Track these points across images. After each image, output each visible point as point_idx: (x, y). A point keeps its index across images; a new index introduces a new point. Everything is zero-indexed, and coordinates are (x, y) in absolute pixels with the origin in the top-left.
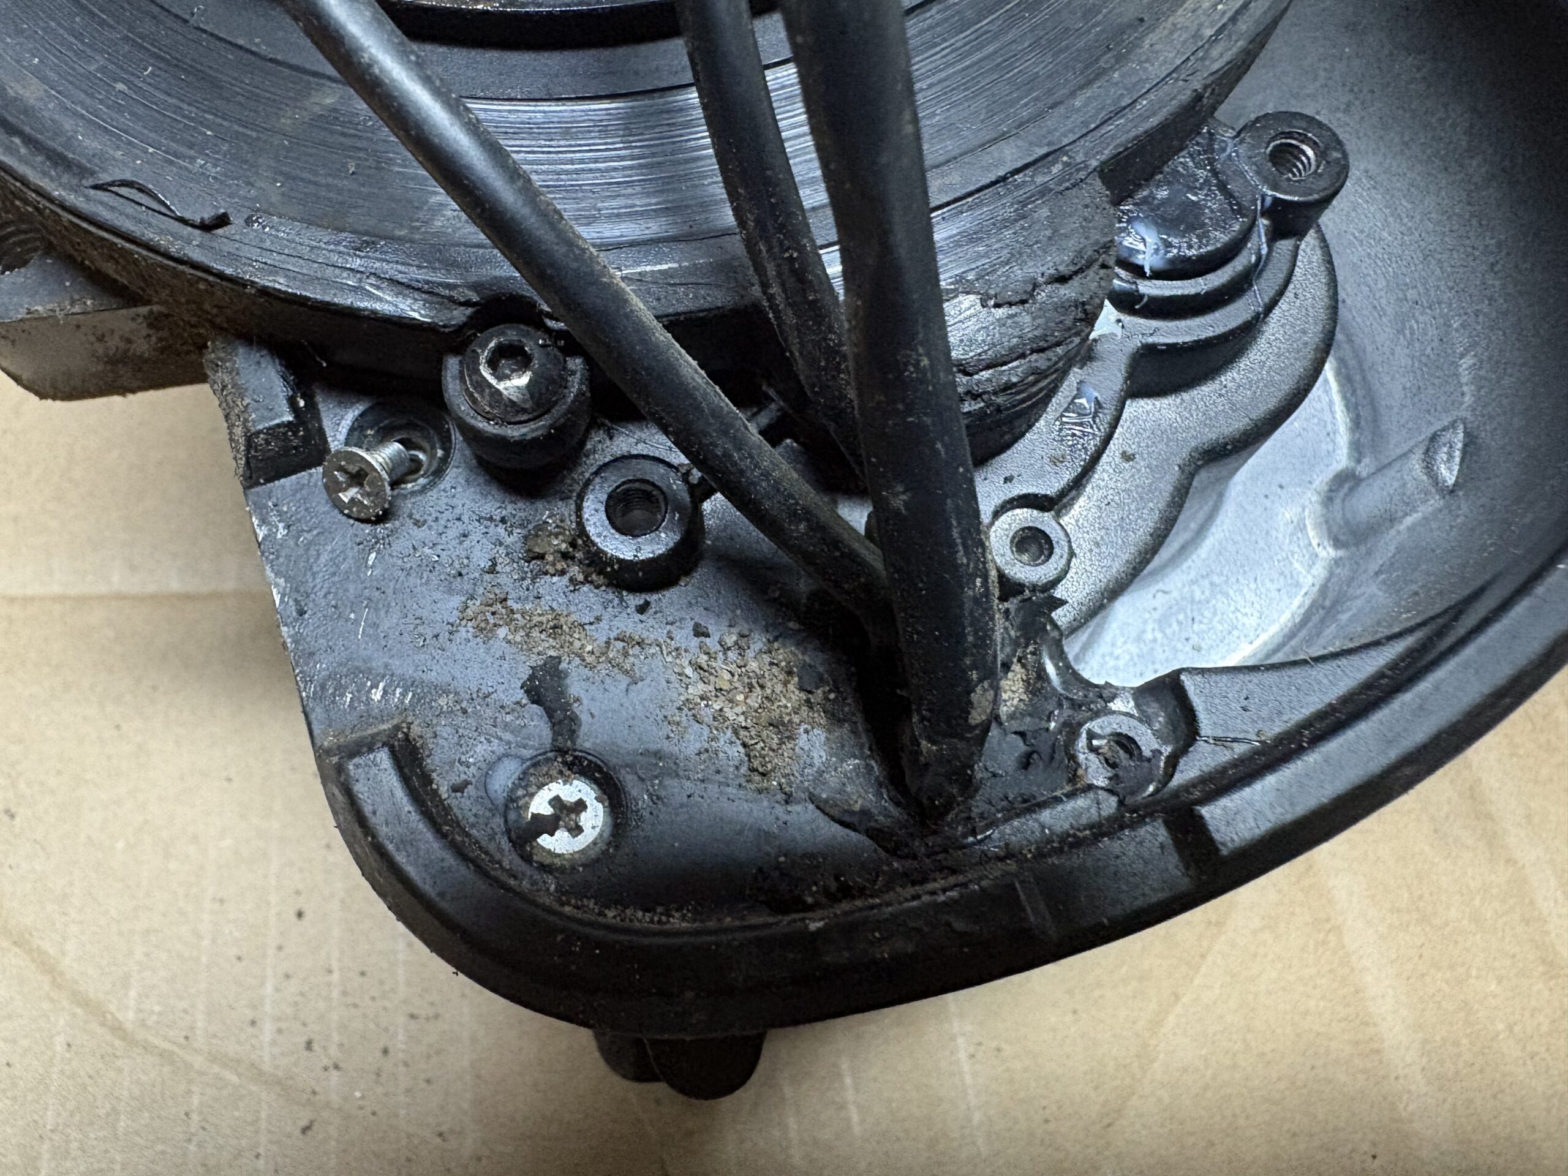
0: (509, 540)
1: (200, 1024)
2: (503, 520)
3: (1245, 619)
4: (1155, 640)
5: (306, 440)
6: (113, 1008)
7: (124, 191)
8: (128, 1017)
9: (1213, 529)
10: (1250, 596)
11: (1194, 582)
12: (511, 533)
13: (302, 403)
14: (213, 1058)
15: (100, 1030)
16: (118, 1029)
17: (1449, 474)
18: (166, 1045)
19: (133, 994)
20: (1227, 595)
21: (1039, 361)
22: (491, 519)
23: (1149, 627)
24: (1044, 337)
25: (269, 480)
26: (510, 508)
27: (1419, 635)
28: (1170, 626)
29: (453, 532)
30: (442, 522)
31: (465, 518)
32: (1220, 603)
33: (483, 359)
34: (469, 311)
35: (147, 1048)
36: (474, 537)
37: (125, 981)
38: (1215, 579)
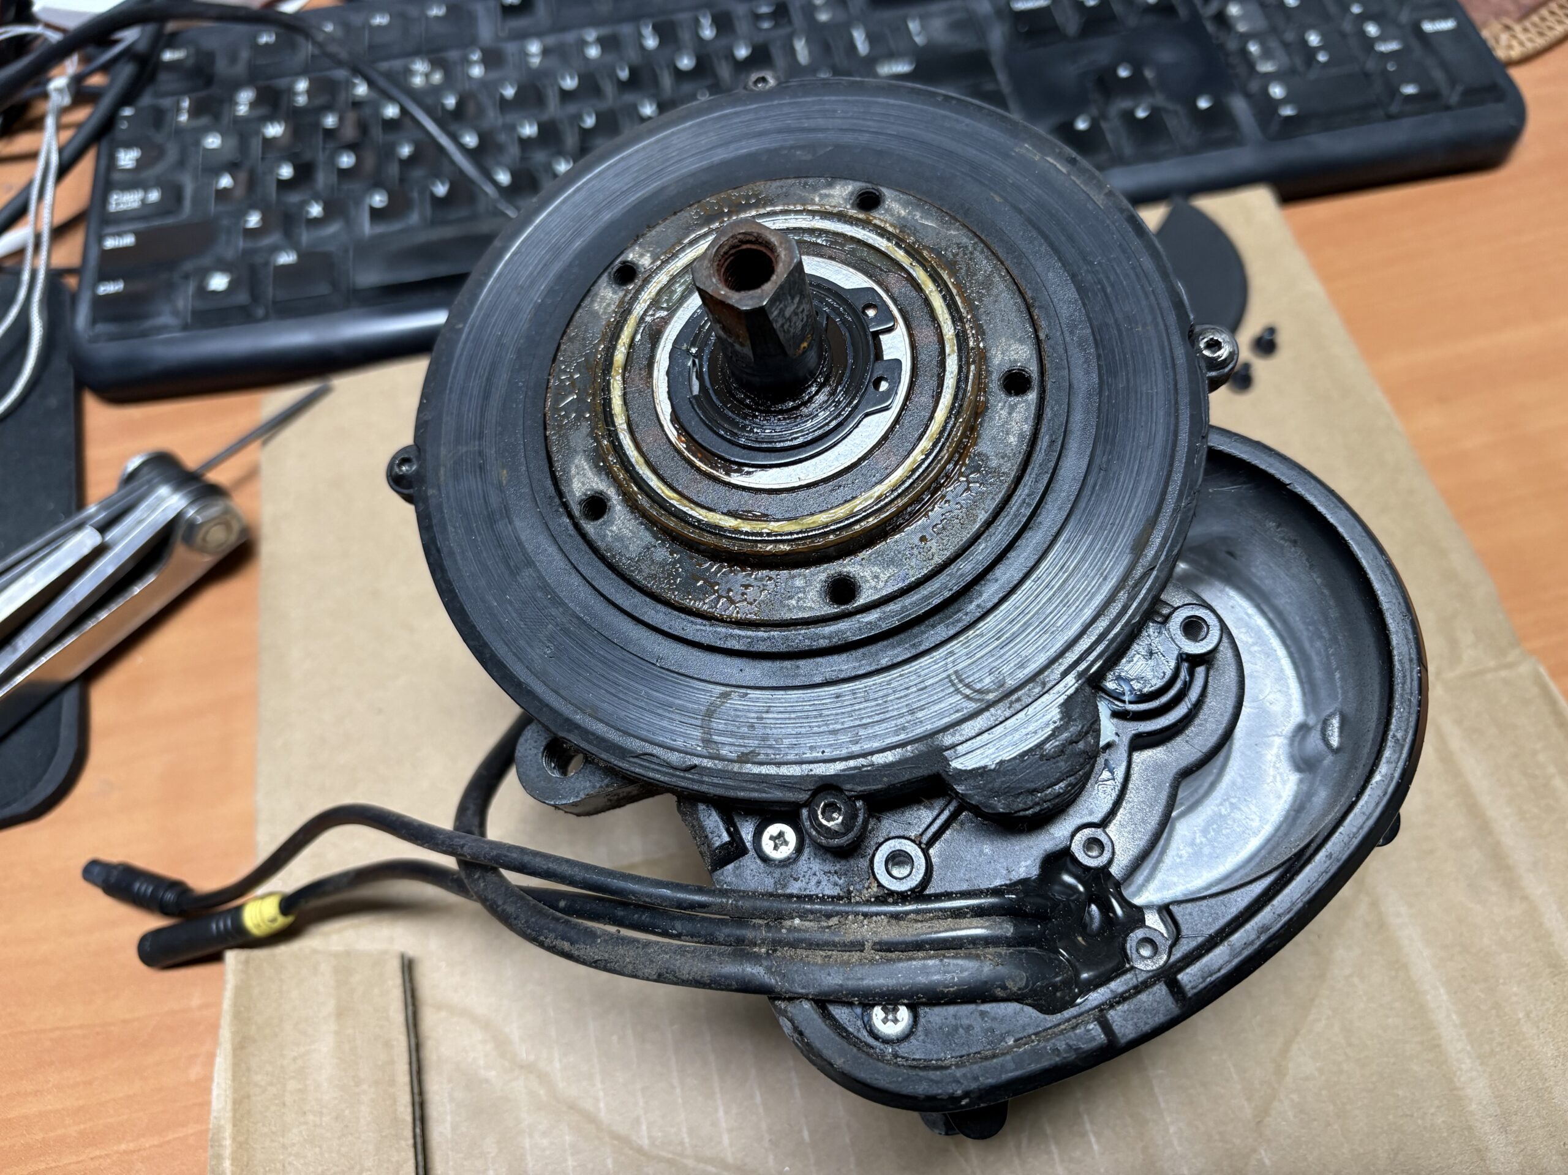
0: (841, 882)
1: (687, 1140)
2: (836, 872)
3: (1252, 823)
4: (1201, 843)
5: (737, 847)
6: (634, 1138)
7: (645, 757)
8: (645, 1142)
9: (1228, 770)
10: (1254, 808)
11: (1221, 804)
12: (840, 879)
13: (732, 829)
14: (699, 1159)
15: (630, 1152)
16: (640, 1150)
17: (1335, 741)
18: (670, 1156)
19: (644, 1127)
20: (1240, 809)
21: (1072, 779)
22: (830, 872)
23: (1198, 835)
24: (1072, 770)
25: (720, 868)
26: (838, 866)
27: (1281, 870)
28: (1209, 833)
29: (814, 880)
30: (807, 877)
31: (818, 873)
32: (1237, 815)
33: (819, 812)
34: (809, 793)
35: (661, 1159)
36: (824, 883)
37: (637, 1121)
38: (1234, 801)
